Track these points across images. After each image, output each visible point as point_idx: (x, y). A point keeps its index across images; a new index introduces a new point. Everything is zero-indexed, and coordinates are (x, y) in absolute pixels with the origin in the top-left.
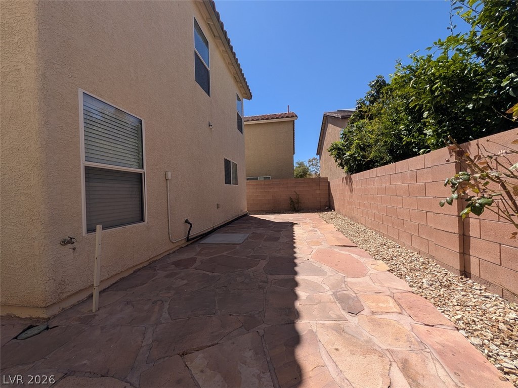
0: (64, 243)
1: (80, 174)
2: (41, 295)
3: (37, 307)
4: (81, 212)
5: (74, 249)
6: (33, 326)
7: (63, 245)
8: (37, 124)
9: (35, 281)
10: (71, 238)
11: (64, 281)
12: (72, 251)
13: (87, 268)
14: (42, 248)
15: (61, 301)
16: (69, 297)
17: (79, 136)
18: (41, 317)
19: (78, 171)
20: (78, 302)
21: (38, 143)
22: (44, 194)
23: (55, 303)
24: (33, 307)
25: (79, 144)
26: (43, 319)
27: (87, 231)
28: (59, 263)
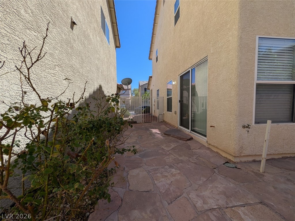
0: (244, 127)
1: (254, 88)
2: (233, 150)
3: (231, 155)
4: (253, 111)
5: (248, 131)
6: (229, 163)
7: (243, 128)
8: (236, 65)
9: (231, 142)
10: (249, 125)
11: (243, 147)
12: (247, 132)
13: (254, 144)
14: (235, 127)
15: (241, 156)
16: (244, 156)
17: (255, 66)
18: (231, 160)
19: (252, 87)
20: (248, 161)
21: (236, 74)
22: (237, 100)
23: (238, 156)
24: (229, 154)
25: (254, 70)
26: (233, 161)
27: (255, 122)
28: (241, 137)
